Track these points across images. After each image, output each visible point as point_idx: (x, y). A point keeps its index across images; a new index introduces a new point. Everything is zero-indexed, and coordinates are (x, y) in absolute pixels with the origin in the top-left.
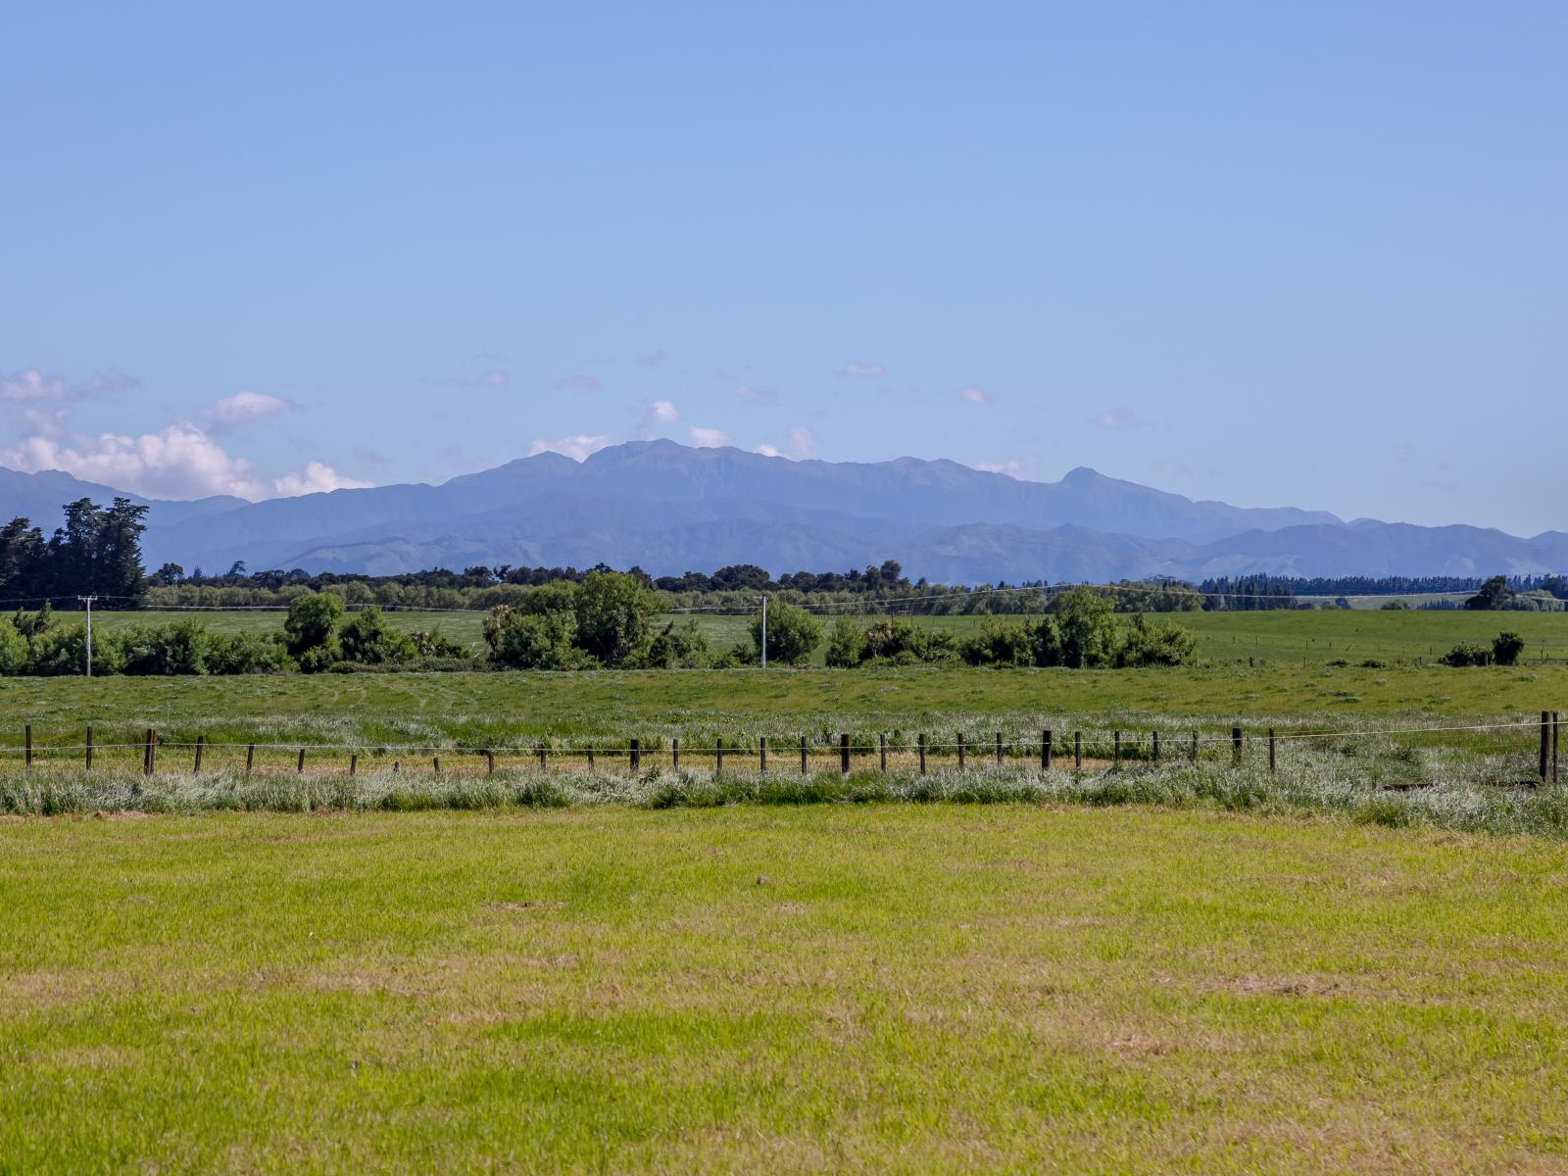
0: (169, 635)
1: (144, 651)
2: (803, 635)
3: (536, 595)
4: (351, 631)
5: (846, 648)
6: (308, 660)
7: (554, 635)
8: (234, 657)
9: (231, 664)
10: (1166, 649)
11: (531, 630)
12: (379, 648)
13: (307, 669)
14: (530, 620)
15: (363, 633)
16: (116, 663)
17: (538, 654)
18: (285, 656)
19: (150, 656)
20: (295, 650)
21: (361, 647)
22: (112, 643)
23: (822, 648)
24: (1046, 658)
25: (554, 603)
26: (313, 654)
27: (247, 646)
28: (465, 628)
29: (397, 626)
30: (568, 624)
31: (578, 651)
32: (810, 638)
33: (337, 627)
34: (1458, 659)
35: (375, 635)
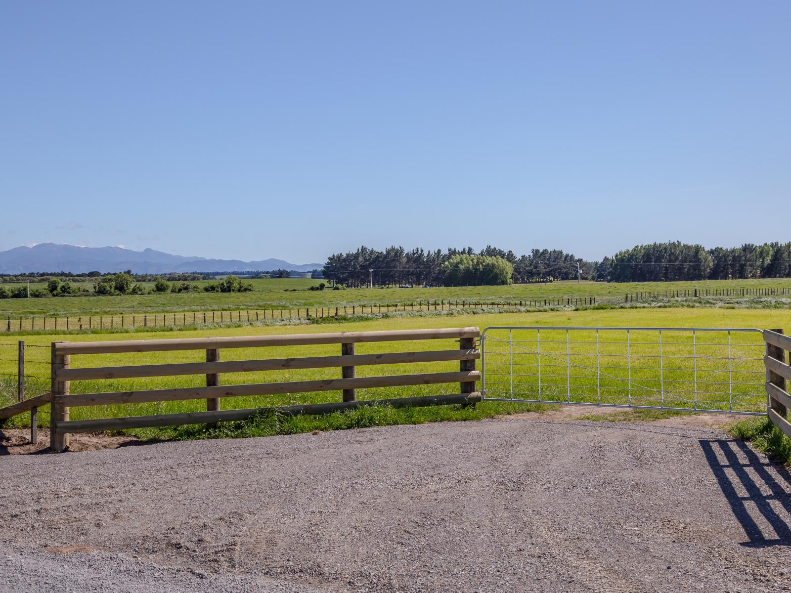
0: (22, 289)
1: (16, 292)
2: (166, 285)
3: (106, 278)
4: (63, 287)
5: (175, 289)
6: (54, 294)
7: (111, 287)
8: (37, 293)
9: (36, 295)
10: (250, 287)
11: (105, 286)
12: (70, 291)
13: (54, 296)
14: (105, 284)
15: (66, 287)
16: (10, 295)
17: (107, 291)
18: (49, 293)
19: (18, 294)
20: (51, 291)
21: (65, 290)
22: (9, 290)
23: (171, 288)
24: (223, 290)
25: (110, 280)
26: (55, 292)
27: (40, 291)
28: (89, 286)
29: (74, 285)
30: (113, 284)
31: (116, 291)
32: (168, 286)
33: (60, 286)
34: (312, 289)
35: (69, 288)
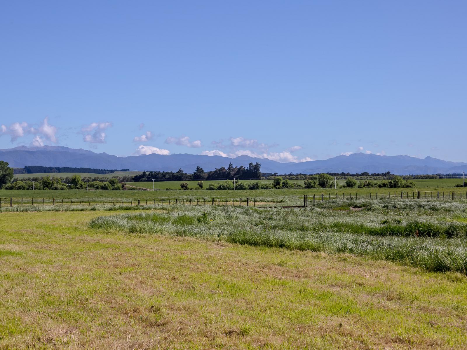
0: (255, 184)
1: (251, 186)
3: (312, 177)
4: (284, 183)
5: (361, 185)
6: (277, 187)
7: (315, 183)
8: (265, 187)
10: (410, 185)
11: (311, 182)
12: (288, 185)
13: (276, 188)
14: (311, 181)
15: (285, 183)
16: (247, 188)
17: (312, 186)
18: (273, 187)
19: (252, 187)
20: (275, 186)
21: (285, 185)
22: (246, 185)
23: (357, 185)
24: (391, 187)
25: (315, 178)
26: (277, 186)
27: (267, 185)
28: (302, 183)
29: (290, 182)
30: (317, 182)
31: (318, 186)
32: (355, 184)
33: (282, 182)
34: (458, 186)
35: (287, 183)
